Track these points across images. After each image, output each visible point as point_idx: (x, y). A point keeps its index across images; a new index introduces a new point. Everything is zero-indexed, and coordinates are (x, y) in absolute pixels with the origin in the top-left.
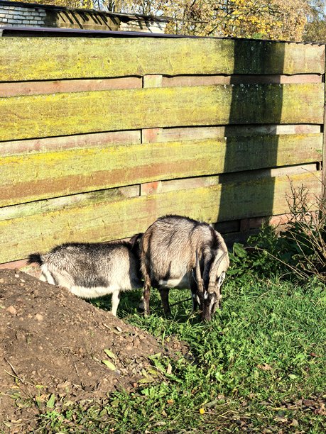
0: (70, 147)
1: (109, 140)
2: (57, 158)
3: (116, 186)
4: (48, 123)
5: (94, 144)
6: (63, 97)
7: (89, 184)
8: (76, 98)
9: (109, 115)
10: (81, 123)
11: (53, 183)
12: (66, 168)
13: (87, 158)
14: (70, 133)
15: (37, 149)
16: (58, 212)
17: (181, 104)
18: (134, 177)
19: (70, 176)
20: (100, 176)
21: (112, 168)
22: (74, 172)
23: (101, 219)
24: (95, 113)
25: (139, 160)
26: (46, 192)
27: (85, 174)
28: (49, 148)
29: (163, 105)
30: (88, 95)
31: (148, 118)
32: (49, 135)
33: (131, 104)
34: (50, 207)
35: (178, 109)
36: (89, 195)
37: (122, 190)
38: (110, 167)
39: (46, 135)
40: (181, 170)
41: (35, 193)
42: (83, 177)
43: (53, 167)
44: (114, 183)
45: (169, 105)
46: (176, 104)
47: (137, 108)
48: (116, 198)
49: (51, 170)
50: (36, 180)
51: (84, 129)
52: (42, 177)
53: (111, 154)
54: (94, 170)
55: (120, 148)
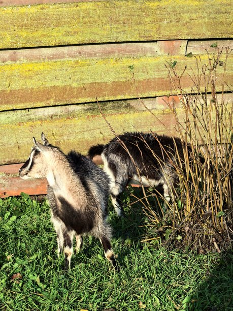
0: (58, 58)
1: (113, 52)
2: (36, 69)
6: (43, 8)
8: (60, 9)
14: (53, 44)
15: (14, 59)
16: (39, 123)
17: (212, 16)
18: (145, 90)
19: (54, 87)
21: (112, 80)
22: (59, 83)
23: (98, 131)
24: (88, 24)
25: (151, 72)
27: (75, 85)
30: (77, 6)
31: (164, 30)
32: (25, 46)
33: (139, 16)
34: (32, 117)
35: (207, 20)
36: (86, 106)
37: (133, 103)
38: (110, 79)
39: (20, 45)
44: (115, 95)
45: (194, 16)
46: (206, 15)
47: (147, 20)
48: (123, 110)
49: (28, 81)
50: (8, 89)
52: (15, 86)
53: (111, 66)
54: (86, 81)
55: (124, 60)
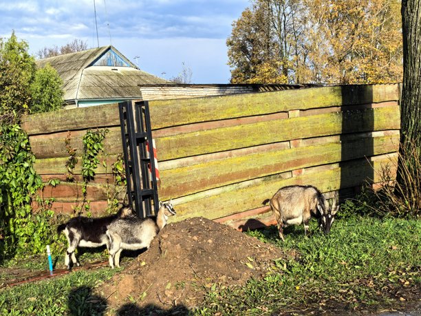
1: (271, 148)
3: (278, 172)
5: (263, 151)
7: (261, 173)
8: (250, 127)
11: (241, 174)
12: (247, 165)
13: (259, 159)
14: (248, 146)
15: (231, 156)
19: (250, 169)
20: (268, 168)
21: (274, 163)
26: (237, 178)
27: (259, 167)
28: (238, 155)
29: (301, 126)
31: (293, 134)
32: (236, 148)
35: (310, 128)
39: (234, 148)
40: (315, 161)
41: (231, 180)
42: (258, 169)
43: (240, 165)
44: (276, 171)
46: (309, 125)
47: (286, 129)
48: (278, 179)
49: (239, 167)
51: (256, 143)
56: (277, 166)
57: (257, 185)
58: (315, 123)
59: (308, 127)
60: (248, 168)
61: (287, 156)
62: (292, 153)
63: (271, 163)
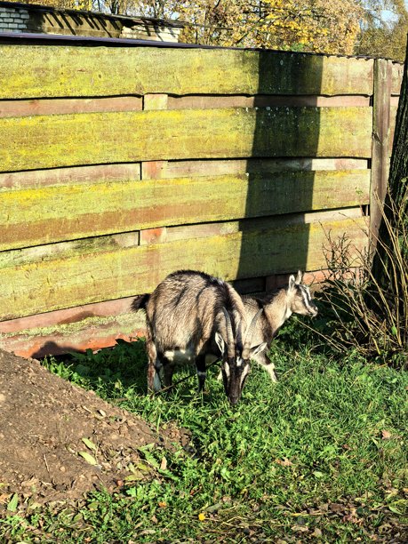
0: (51, 183)
1: (100, 175)
2: (33, 197)
3: (109, 232)
4: (23, 152)
5: (81, 179)
6: (42, 121)
7: (74, 230)
8: (58, 122)
9: (99, 144)
10: (64, 153)
11: (28, 229)
12: (45, 210)
13: (72, 197)
14: (50, 165)
15: (9, 185)
16: (35, 265)
17: (191, 132)
18: (132, 222)
19: (50, 220)
20: (88, 220)
21: (103, 210)
22: (55, 215)
23: (89, 275)
24: (82, 141)
25: (138, 200)
26: (20, 239)
27: (70, 217)
28: (25, 185)
29: (169, 132)
30: (74, 118)
31: (150, 148)
32: (24, 168)
33: (128, 131)
34: (24, 258)
35: (186, 137)
36: (75, 244)
37: (117, 238)
38: (101, 209)
39: (20, 168)
40: (191, 214)
41: (6, 241)
42: (66, 221)
43: (29, 208)
44: (105, 229)
45: (176, 132)
46: (185, 131)
47: (135, 136)
48: (108, 248)
49: (26, 212)
50: (7, 224)
51: (68, 161)
52: (14, 220)
53: (102, 192)
54: (81, 212)
55: (114, 185)
56: (110, 218)
57: (63, 257)
58: (197, 128)
59: (183, 134)
60: (46, 217)
61: (132, 197)
62: (143, 191)
63: (97, 211)
